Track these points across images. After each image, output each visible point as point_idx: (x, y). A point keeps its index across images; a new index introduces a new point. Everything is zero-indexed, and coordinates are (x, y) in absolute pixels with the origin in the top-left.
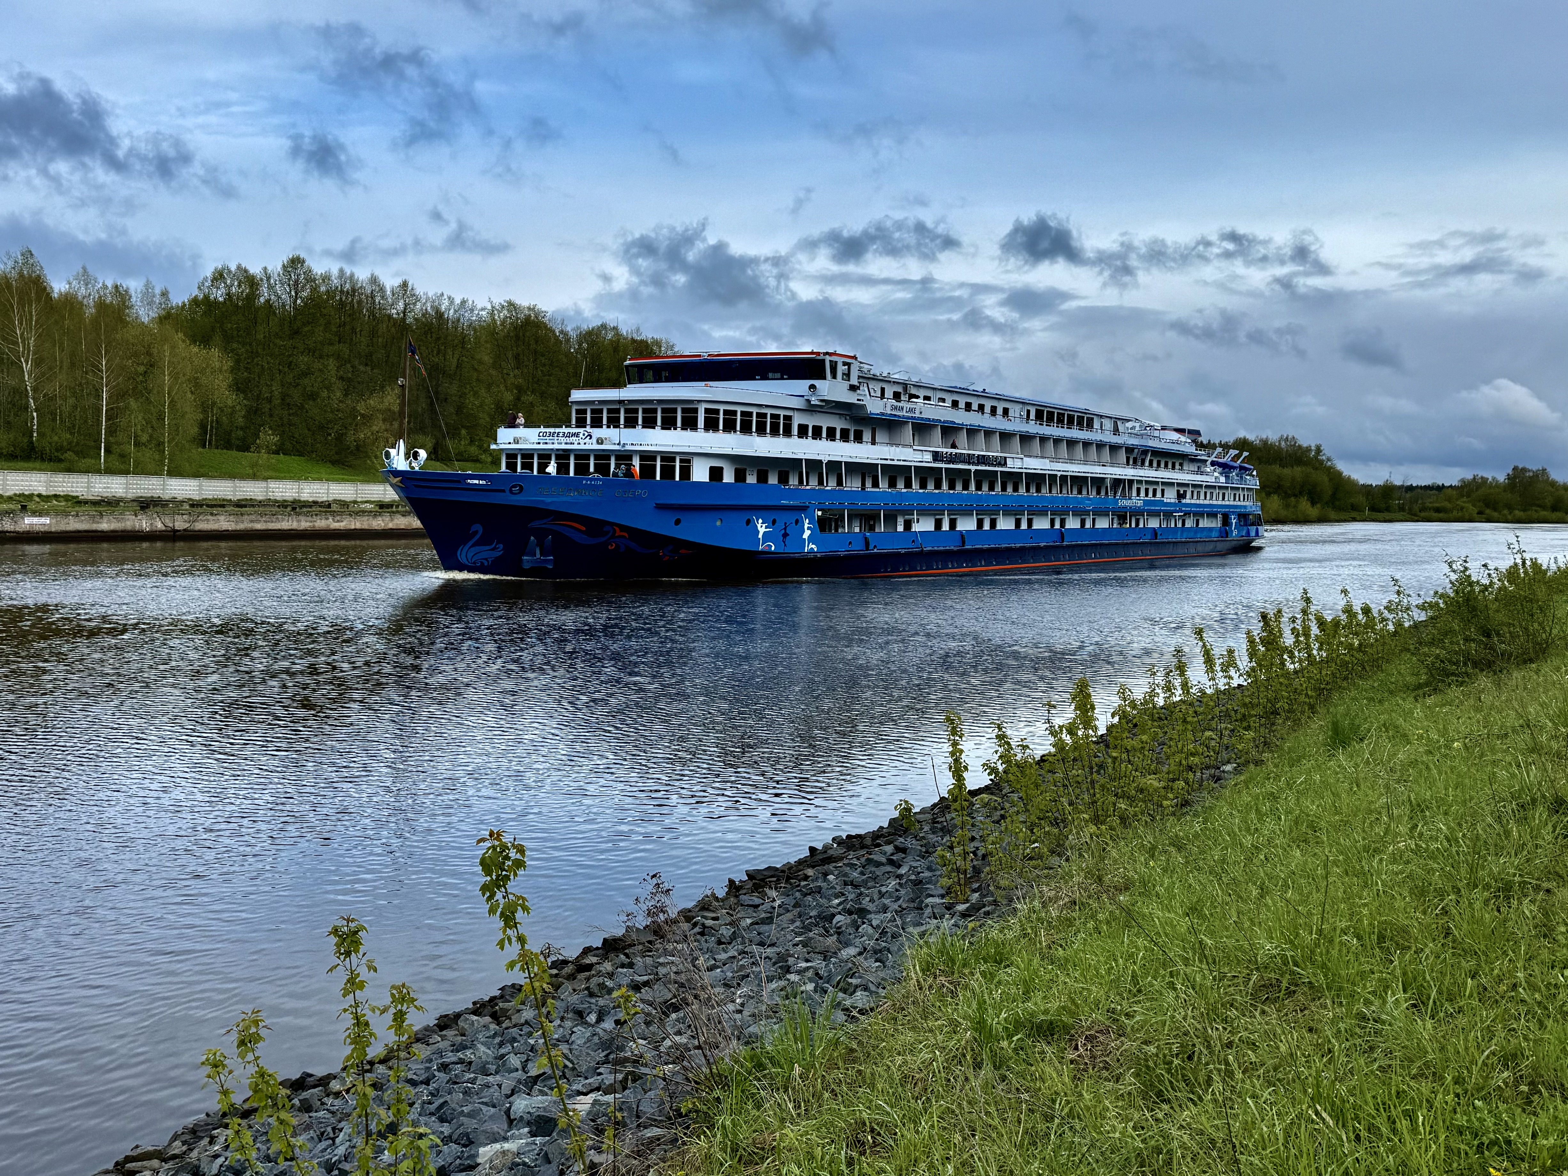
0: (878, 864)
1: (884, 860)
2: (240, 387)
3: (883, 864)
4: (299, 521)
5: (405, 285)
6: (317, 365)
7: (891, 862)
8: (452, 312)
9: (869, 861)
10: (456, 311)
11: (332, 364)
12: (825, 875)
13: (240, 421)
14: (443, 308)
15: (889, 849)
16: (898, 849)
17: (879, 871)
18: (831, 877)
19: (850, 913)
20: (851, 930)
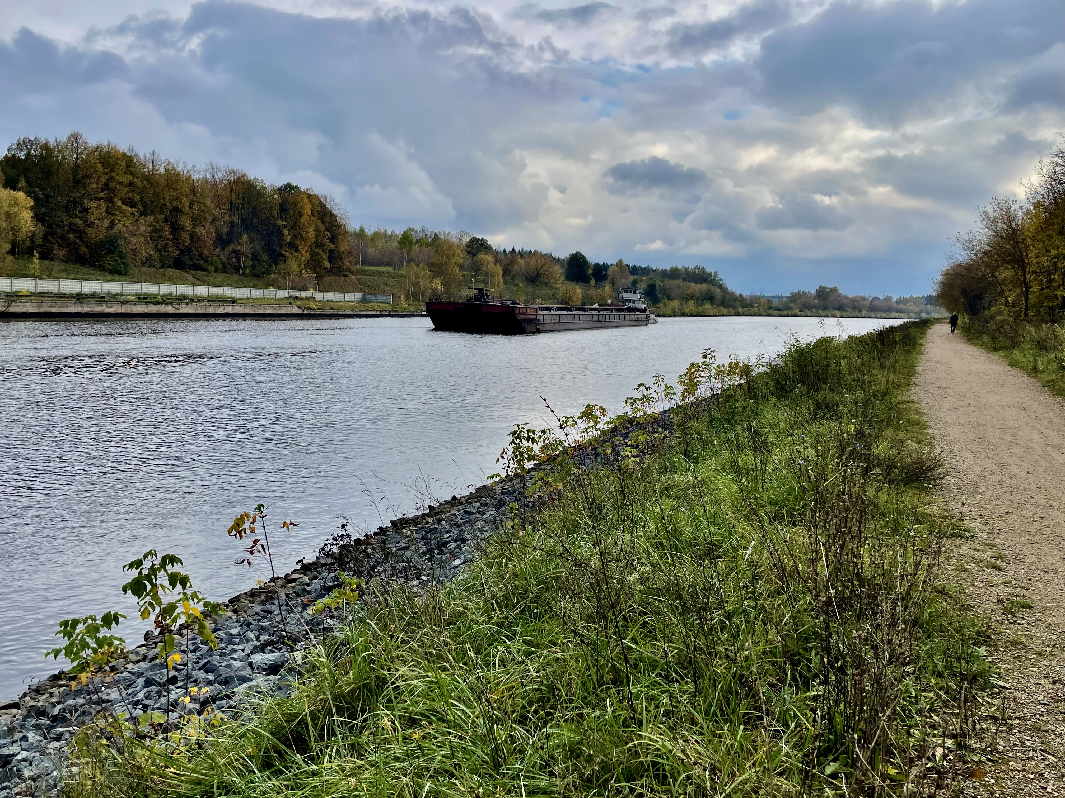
0: (472, 513)
1: (474, 511)
2: (38, 218)
3: (474, 513)
4: (82, 307)
5: (153, 154)
7: (479, 512)
9: (466, 512)
10: (188, 172)
12: (439, 521)
13: (40, 241)
14: (179, 169)
15: (478, 505)
16: (482, 505)
17: (472, 518)
18: (443, 522)
19: (456, 541)
20: (457, 550)
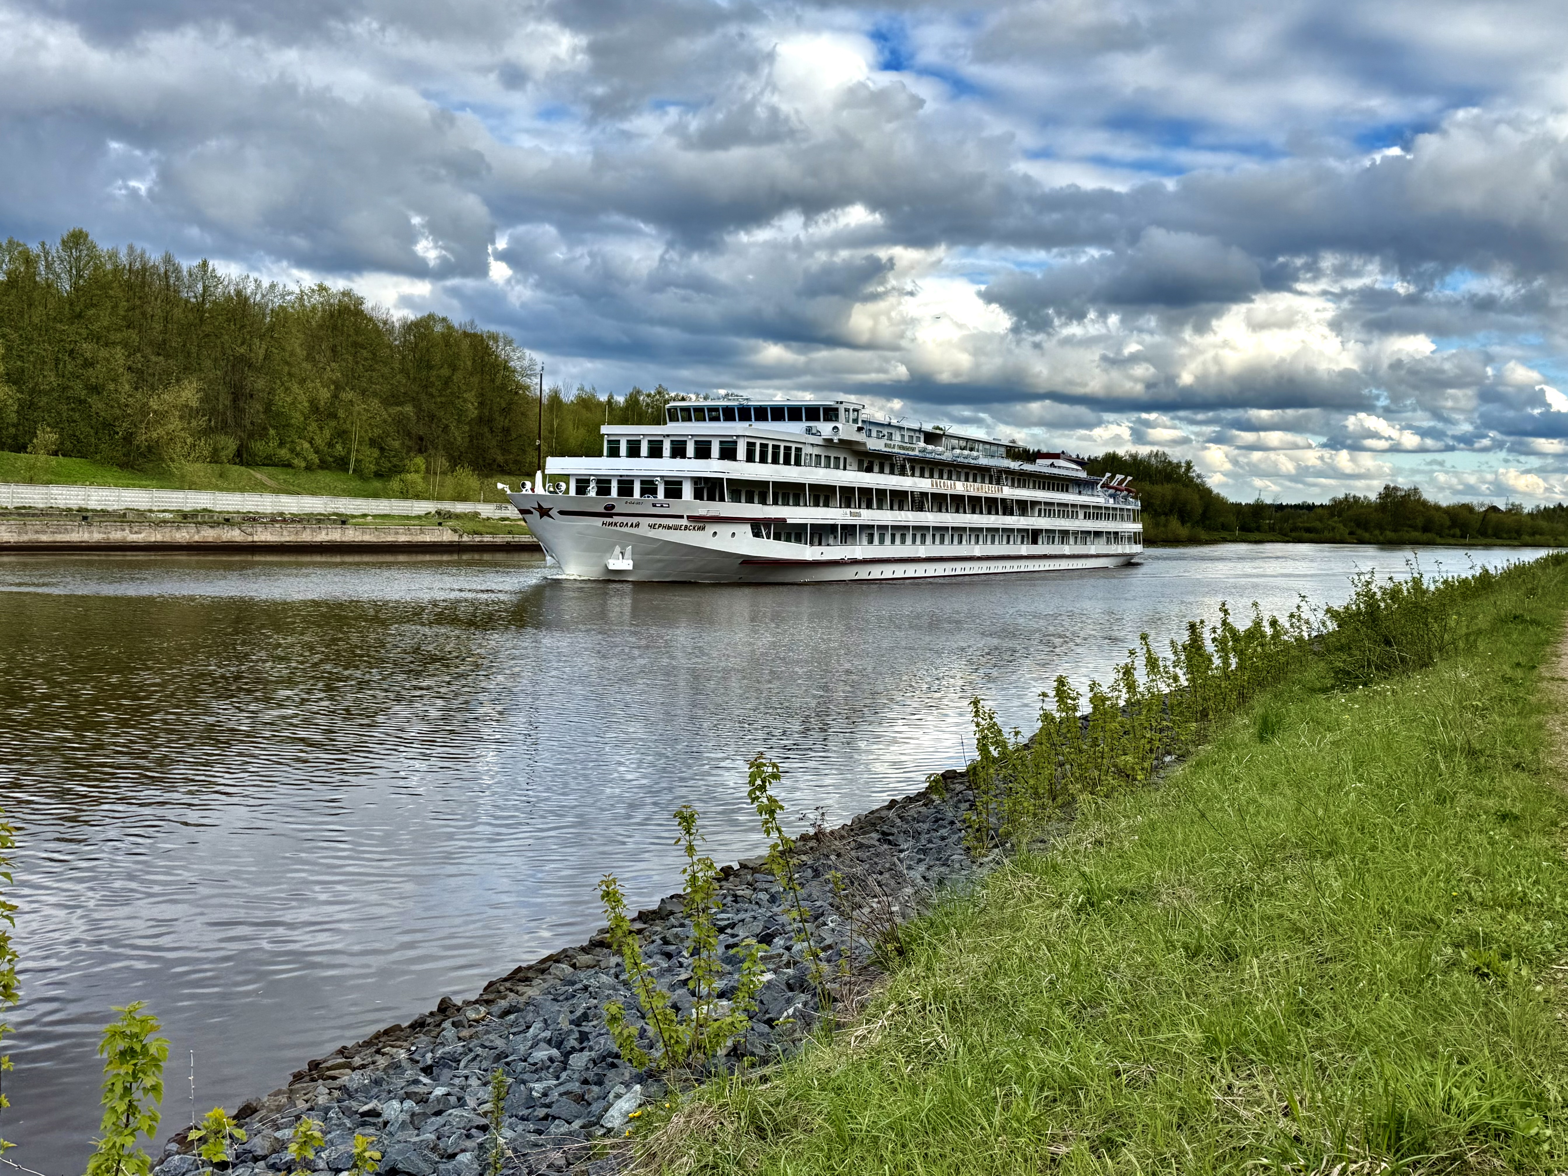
2: (12, 378)
4: (91, 532)
5: (204, 266)
6: (103, 353)
8: (258, 297)
10: (263, 296)
11: (119, 353)
13: (12, 417)
14: (248, 292)
